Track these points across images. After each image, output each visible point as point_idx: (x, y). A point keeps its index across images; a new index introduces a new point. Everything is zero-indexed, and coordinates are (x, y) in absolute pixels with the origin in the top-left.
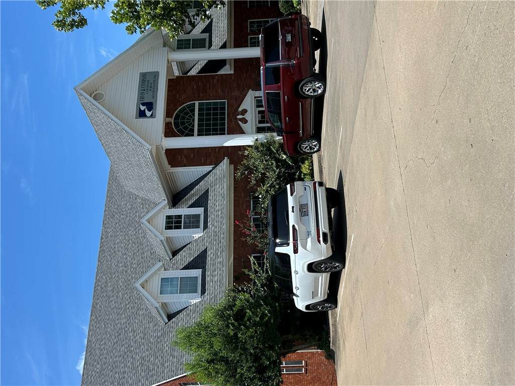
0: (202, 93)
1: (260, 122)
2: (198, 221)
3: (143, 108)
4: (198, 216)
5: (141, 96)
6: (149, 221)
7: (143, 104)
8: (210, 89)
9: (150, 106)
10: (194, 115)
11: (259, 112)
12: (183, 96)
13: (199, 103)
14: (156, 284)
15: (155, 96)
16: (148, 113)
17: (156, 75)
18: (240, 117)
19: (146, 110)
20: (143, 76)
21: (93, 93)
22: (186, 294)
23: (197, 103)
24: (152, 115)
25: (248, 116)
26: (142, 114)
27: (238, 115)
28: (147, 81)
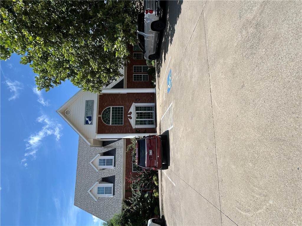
0: (114, 103)
1: (137, 118)
2: (112, 162)
3: (87, 119)
4: (112, 160)
5: (86, 113)
6: (92, 163)
7: (87, 117)
8: (117, 100)
9: (90, 118)
10: (110, 113)
11: (137, 113)
12: (106, 104)
13: (112, 107)
14: (96, 191)
15: (92, 114)
16: (90, 122)
17: (93, 102)
18: (129, 116)
19: (89, 120)
20: (87, 102)
21: (66, 110)
22: (107, 194)
23: (111, 107)
24: (91, 123)
25: (132, 116)
26: (87, 123)
27: (128, 115)
28: (89, 105)
